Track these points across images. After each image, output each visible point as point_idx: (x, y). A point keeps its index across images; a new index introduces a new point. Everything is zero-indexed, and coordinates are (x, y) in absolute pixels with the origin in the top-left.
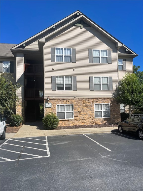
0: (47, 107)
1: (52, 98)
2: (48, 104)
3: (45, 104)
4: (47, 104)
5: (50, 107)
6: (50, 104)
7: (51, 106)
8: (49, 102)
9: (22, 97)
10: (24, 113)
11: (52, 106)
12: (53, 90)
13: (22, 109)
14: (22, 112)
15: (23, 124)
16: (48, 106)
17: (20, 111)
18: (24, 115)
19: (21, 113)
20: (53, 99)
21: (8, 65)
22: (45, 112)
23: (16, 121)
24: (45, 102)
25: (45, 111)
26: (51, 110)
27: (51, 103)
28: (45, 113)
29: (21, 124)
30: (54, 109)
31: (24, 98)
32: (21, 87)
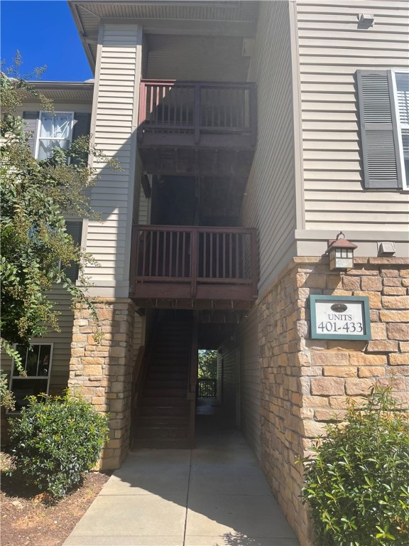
0: (330, 342)
1: (367, 252)
2: (339, 307)
3: (301, 303)
4: (323, 312)
5: (358, 344)
6: (354, 311)
7: (365, 327)
8: (339, 292)
9: (116, 276)
10: (119, 387)
11: (378, 332)
12: (371, 183)
13: (113, 360)
14: (112, 378)
15: (107, 471)
16: (341, 324)
17: (99, 371)
18: (119, 405)
19: (105, 383)
20: (379, 268)
21: (62, 129)
22: (305, 389)
23: (47, 455)
24: (303, 294)
25: (305, 382)
26: (365, 371)
27: (362, 302)
28: (306, 399)
29: (97, 466)
30: (396, 358)
31: (127, 283)
32: (114, 217)
